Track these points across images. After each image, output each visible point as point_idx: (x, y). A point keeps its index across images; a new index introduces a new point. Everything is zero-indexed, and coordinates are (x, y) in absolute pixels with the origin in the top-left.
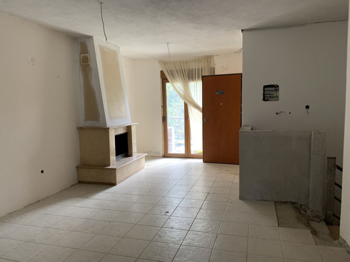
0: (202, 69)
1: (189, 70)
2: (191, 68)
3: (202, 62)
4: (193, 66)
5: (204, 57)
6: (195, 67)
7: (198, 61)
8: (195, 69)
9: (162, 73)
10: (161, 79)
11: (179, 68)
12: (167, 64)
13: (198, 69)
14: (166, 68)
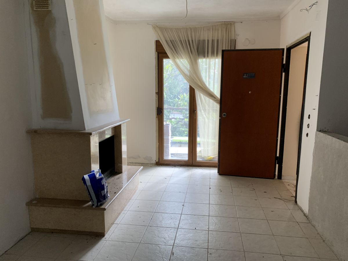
0: (218, 41)
1: (199, 41)
2: (202, 38)
3: (218, 30)
4: (206, 36)
5: (222, 23)
6: (208, 37)
7: (213, 28)
8: (208, 40)
9: (158, 44)
10: (157, 53)
11: (185, 38)
12: (166, 31)
13: (212, 40)
14: (164, 36)
